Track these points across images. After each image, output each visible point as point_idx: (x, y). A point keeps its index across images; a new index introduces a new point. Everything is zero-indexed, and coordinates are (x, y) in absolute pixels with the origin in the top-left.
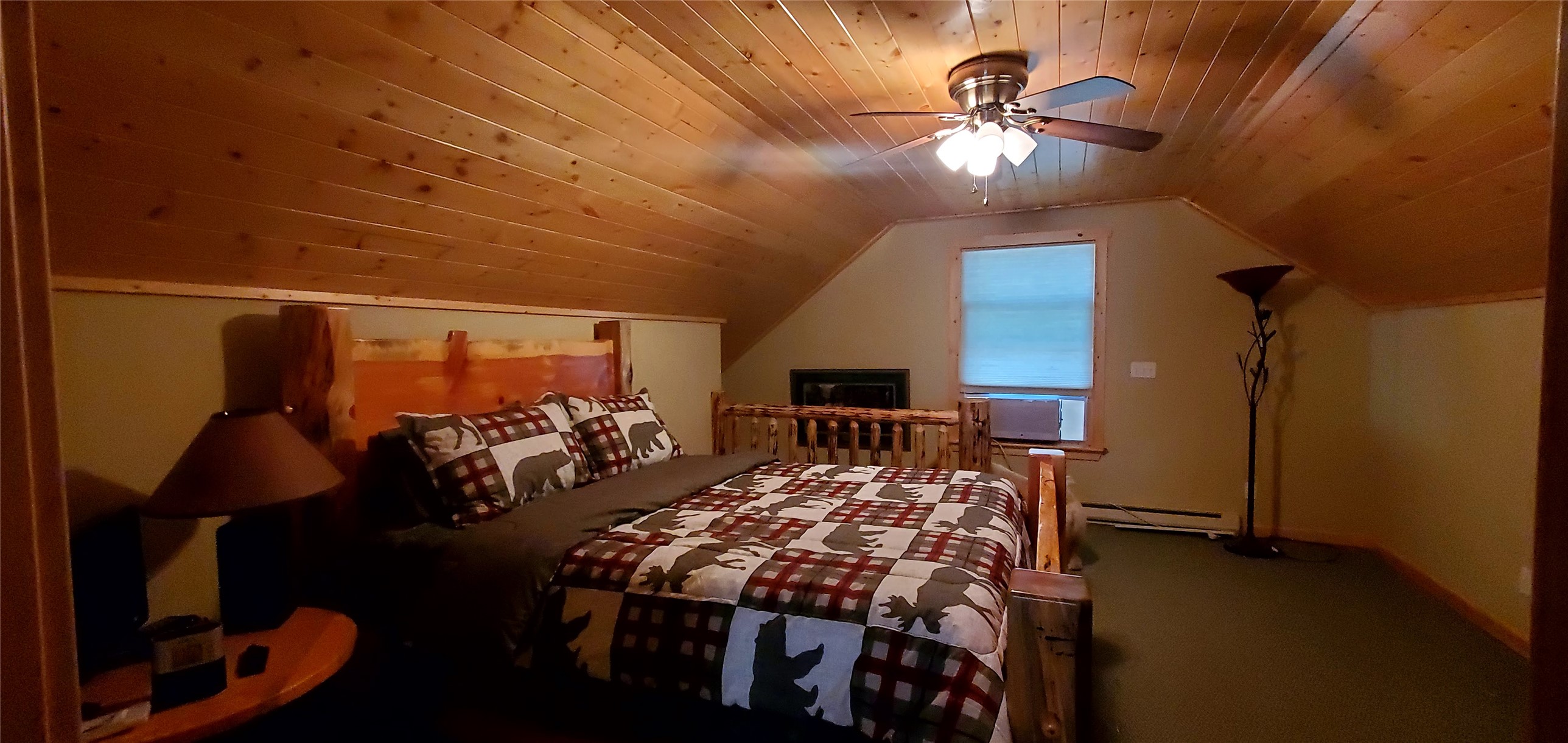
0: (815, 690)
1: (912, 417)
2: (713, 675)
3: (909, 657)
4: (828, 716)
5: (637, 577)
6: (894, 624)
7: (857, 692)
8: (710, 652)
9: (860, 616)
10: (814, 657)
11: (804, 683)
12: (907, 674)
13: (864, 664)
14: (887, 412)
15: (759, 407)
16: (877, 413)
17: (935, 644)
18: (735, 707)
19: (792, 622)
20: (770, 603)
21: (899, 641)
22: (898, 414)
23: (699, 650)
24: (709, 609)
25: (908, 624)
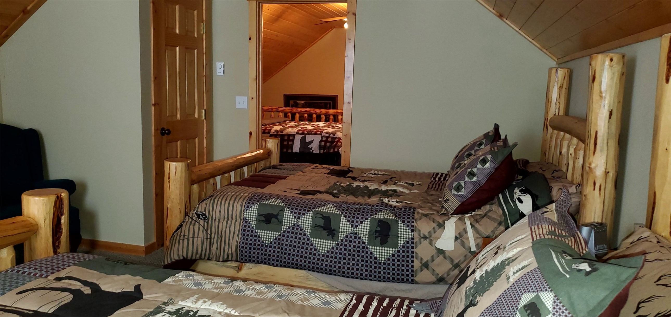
0: (312, 147)
1: (337, 113)
2: (292, 147)
3: (329, 139)
4: (314, 152)
5: (272, 131)
6: (327, 135)
7: (320, 146)
8: (290, 143)
9: (321, 134)
10: (312, 142)
11: (310, 146)
12: (329, 142)
13: (321, 141)
14: (328, 111)
15: (274, 108)
16: (324, 111)
17: (334, 137)
18: (296, 153)
19: (307, 136)
20: (303, 133)
21: (327, 137)
22: (332, 111)
23: (288, 143)
24: (289, 136)
25: (330, 135)
